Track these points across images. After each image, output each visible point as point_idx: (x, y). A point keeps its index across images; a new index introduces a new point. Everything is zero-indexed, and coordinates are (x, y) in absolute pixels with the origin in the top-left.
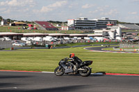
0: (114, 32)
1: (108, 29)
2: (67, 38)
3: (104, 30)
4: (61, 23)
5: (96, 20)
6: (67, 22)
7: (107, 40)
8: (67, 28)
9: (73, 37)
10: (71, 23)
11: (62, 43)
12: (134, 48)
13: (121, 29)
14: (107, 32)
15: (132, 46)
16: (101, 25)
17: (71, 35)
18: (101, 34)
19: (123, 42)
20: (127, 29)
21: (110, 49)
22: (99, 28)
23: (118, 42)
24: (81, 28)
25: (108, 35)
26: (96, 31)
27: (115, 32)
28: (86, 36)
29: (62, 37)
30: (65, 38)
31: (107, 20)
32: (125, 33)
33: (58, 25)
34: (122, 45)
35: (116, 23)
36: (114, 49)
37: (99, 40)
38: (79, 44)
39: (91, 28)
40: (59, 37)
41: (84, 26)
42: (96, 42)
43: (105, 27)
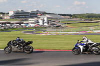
0: (42, 20)
1: (38, 18)
2: (9, 25)
3: (36, 19)
4: (4, 13)
5: (30, 11)
6: (8, 13)
7: (38, 26)
8: (9, 18)
9: (13, 24)
10: (11, 13)
11: (5, 28)
12: (57, 31)
13: (48, 18)
14: (38, 20)
15: (56, 30)
16: (33, 15)
17: (11, 22)
18: (33, 22)
19: (49, 27)
20: (52, 18)
21: (40, 32)
22: (32, 17)
23: (45, 28)
24: (19, 17)
25: (38, 22)
26: (29, 19)
27: (44, 20)
29: (5, 23)
31: (38, 11)
32: (50, 21)
33: (2, 15)
34: (48, 30)
35: (44, 13)
36: (43, 32)
37: (32, 26)
38: (17, 29)
39: (26, 18)
40: (3, 23)
42: (30, 27)
43: (36, 17)
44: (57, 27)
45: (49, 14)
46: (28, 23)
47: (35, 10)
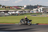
0: (40, 10)
1: (38, 8)
2: (24, 12)
3: (37, 9)
5: (34, 5)
6: (24, 6)
7: (38, 12)
8: (24, 9)
9: (26, 11)
10: (25, 6)
11: (22, 14)
12: (47, 15)
13: (43, 8)
14: (38, 10)
15: (46, 14)
16: (36, 7)
17: (25, 11)
18: (36, 10)
19: (43, 13)
20: (45, 8)
21: (39, 15)
23: (41, 13)
25: (38, 11)
26: (34, 9)
27: (41, 10)
28: (31, 11)
29: (22, 11)
30: (23, 12)
31: (38, 5)
32: (44, 10)
33: (20, 7)
34: (43, 14)
35: (41, 6)
36: (40, 15)
37: (35, 12)
38: (28, 14)
39: (32, 8)
40: (21, 11)
41: (30, 7)
42: (34, 13)
44: (47, 13)
45: (43, 6)
46: (33, 11)
47: (36, 5)
